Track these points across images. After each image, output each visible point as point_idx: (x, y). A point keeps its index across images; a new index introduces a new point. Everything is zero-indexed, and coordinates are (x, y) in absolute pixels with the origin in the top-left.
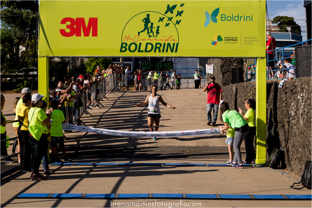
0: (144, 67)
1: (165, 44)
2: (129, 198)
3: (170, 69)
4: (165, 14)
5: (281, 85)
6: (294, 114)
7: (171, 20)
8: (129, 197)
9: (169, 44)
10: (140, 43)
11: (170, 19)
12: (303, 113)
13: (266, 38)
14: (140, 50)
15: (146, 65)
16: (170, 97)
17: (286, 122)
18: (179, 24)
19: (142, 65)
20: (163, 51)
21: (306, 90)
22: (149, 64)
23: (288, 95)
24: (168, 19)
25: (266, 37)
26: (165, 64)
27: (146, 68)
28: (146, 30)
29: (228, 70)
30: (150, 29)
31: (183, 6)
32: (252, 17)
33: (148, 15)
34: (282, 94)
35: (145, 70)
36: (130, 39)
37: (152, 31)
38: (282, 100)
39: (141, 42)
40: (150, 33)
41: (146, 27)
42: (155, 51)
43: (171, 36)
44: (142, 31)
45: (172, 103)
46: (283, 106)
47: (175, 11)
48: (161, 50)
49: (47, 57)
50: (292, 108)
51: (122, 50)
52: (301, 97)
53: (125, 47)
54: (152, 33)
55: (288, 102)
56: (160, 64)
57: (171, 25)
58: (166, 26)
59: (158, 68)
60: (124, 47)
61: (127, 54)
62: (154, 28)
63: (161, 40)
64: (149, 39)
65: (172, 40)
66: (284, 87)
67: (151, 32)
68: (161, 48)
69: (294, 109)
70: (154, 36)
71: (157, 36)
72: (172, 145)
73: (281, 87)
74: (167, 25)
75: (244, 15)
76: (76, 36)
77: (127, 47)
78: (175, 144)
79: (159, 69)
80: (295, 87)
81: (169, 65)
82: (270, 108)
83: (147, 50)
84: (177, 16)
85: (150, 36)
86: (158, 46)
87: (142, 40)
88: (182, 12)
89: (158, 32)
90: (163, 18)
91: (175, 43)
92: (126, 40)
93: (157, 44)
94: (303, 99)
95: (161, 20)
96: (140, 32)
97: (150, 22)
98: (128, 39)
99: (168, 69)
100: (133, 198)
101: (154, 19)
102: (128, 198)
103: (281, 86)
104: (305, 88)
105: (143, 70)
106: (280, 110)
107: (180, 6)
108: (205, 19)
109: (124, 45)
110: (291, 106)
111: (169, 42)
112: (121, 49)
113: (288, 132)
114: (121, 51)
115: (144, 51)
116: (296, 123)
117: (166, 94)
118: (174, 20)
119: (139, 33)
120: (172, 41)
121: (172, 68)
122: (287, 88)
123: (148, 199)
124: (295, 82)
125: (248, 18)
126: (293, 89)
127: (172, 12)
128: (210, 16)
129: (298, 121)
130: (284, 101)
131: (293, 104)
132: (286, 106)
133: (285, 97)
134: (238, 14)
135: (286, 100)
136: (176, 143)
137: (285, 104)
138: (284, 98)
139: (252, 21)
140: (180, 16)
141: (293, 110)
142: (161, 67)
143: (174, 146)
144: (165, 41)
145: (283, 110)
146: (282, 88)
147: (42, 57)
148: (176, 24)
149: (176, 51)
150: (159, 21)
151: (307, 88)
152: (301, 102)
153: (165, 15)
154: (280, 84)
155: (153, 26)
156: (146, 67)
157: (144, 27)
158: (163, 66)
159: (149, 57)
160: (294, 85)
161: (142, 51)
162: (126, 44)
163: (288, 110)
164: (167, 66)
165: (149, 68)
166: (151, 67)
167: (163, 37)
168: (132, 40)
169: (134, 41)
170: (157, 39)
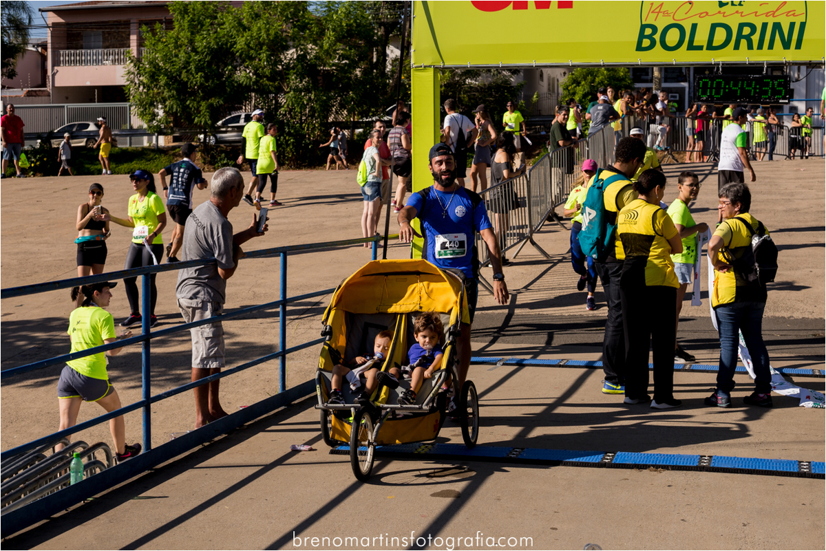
0: (704, 93)
2: (644, 465)
3: (780, 99)
8: (644, 463)
9: (777, 26)
10: (693, 24)
15: (711, 88)
16: (789, 179)
19: (699, 88)
20: (760, 47)
22: (719, 84)
26: (766, 85)
27: (711, 96)
35: (707, 99)
36: (666, 14)
39: (695, 20)
42: (737, 47)
45: (792, 196)
48: (755, 45)
49: (436, 69)
51: (643, 46)
53: (650, 37)
56: (752, 82)
60: (647, 37)
61: (658, 56)
63: (756, 16)
64: (719, 12)
68: (755, 38)
70: (733, 4)
71: (742, 3)
72: (786, 315)
76: (514, 9)
77: (657, 37)
78: (793, 312)
81: (778, 86)
83: (714, 45)
85: (722, 5)
86: (746, 31)
87: (700, 15)
91: (795, 23)
92: (653, 16)
93: (741, 26)
98: (659, 13)
99: (774, 99)
100: (653, 466)
102: (638, 465)
109: (648, 31)
111: (776, 20)
112: (640, 42)
114: (639, 48)
115: (705, 48)
117: (778, 171)
120: (787, 15)
121: (786, 94)
123: (697, 470)
136: (798, 310)
142: (755, 92)
143: (791, 317)
144: (766, 16)
147: (423, 68)
149: (798, 46)
156: (711, 92)
159: (719, 64)
161: (700, 48)
162: (654, 29)
164: (770, 88)
165: (719, 94)
166: (724, 91)
167: (761, 5)
168: (672, 15)
169: (675, 18)
170: (742, 12)
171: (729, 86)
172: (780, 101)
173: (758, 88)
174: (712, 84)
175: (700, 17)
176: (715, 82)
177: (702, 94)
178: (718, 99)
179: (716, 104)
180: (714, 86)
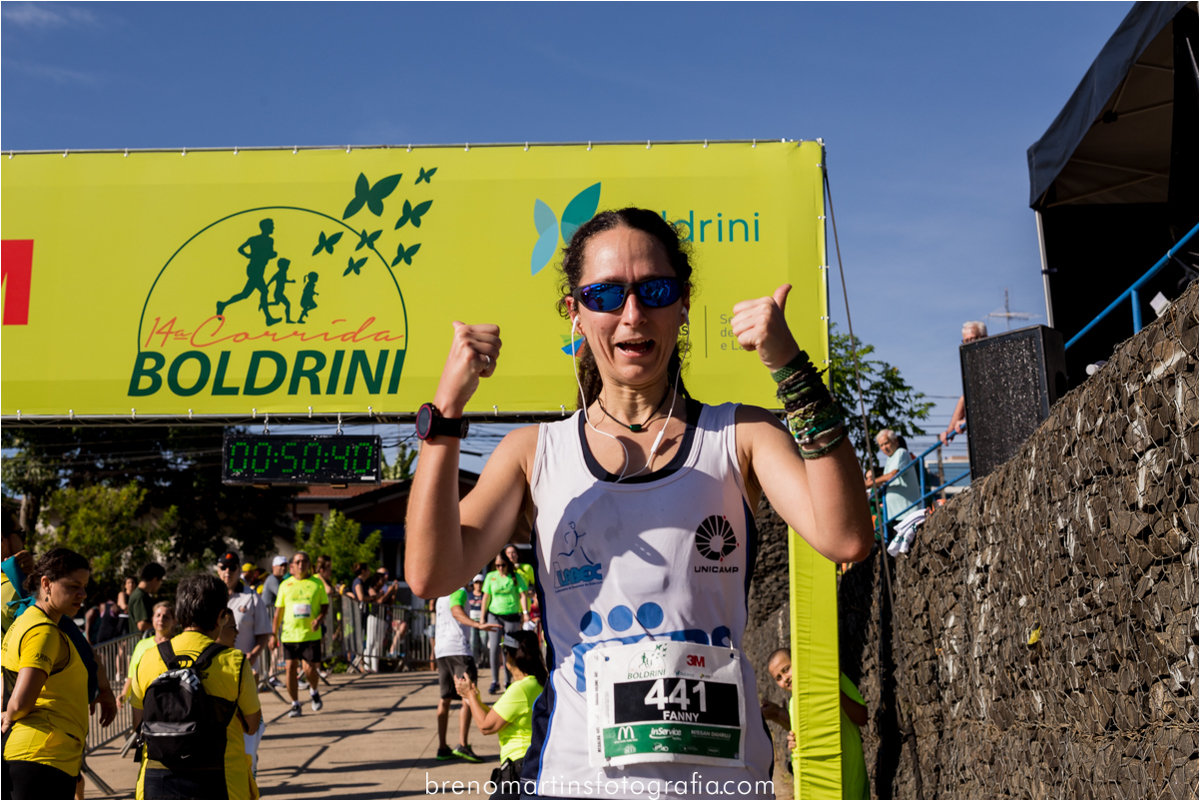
0: (238, 465)
1: (339, 355)
3: (362, 474)
4: (344, 218)
5: (902, 538)
6: (955, 672)
7: (371, 246)
9: (359, 357)
10: (223, 353)
11: (368, 240)
12: (986, 656)
13: (826, 318)
14: (226, 384)
15: (250, 458)
17: (930, 721)
18: (409, 262)
19: (230, 457)
20: (331, 390)
21: (994, 530)
22: (263, 450)
23: (931, 580)
24: (359, 239)
25: (828, 315)
26: (341, 452)
27: (249, 470)
28: (256, 294)
29: (778, 559)
30: (272, 288)
31: (428, 181)
32: (756, 222)
33: (267, 226)
34: (910, 581)
35: (241, 477)
36: (180, 335)
37: (280, 298)
38: (910, 614)
39: (227, 346)
40: (272, 304)
41: (255, 280)
42: (293, 390)
43: (373, 319)
44: (236, 299)
46: (916, 641)
47: (393, 205)
48: (324, 386)
50: (949, 639)
51: (140, 387)
52: (979, 570)
53: (152, 373)
54: (282, 306)
55: (932, 617)
56: (316, 448)
57: (373, 268)
58: (347, 273)
59: (307, 467)
60: (148, 373)
61: (163, 405)
62: (294, 281)
63: (325, 339)
64: (267, 334)
65: (376, 337)
66: (917, 544)
67: (276, 303)
68: (324, 376)
69: (956, 644)
70: (289, 321)
71: (304, 319)
73: (903, 548)
74: (355, 267)
75: (720, 215)
77: (164, 373)
79: (307, 474)
80: (957, 531)
81: (360, 454)
82: (873, 667)
84: (400, 224)
85: (270, 321)
86: (310, 363)
87: (235, 338)
88: (425, 207)
89: (308, 302)
90: (337, 237)
91: (388, 351)
92: (158, 339)
93: (301, 356)
94: (984, 582)
95: (327, 243)
96: (224, 299)
97: (275, 255)
98: (169, 332)
99: (352, 475)
101: (293, 242)
103: (904, 544)
104: (989, 520)
105: (234, 478)
106: (908, 663)
107: (418, 181)
108: (535, 236)
109: (149, 364)
110: (946, 632)
111: (359, 347)
112: (135, 381)
113: (937, 769)
114: (134, 390)
115: (241, 391)
116: (968, 717)
118: (387, 246)
119: (221, 307)
120: (375, 339)
121: (372, 468)
122: (929, 546)
124: (954, 511)
125: (739, 228)
126: (952, 544)
127: (377, 210)
128: (556, 221)
129: (973, 704)
130: (917, 617)
131: (951, 621)
132: (929, 642)
133: (920, 595)
134: (691, 213)
135: (926, 608)
137: (922, 631)
138: (917, 601)
139: (757, 239)
140: (417, 223)
141: (954, 653)
142: (321, 466)
144: (343, 340)
145: (917, 664)
146: (908, 554)
148: (396, 262)
149: (393, 389)
150: (317, 251)
151: (996, 519)
152: (978, 598)
153: (345, 222)
154: (899, 535)
155: (285, 275)
156: (249, 465)
157: (246, 278)
158: (330, 458)
159: (263, 418)
160: (953, 524)
161: (234, 391)
162: (160, 360)
163: (935, 657)
164: (347, 458)
165: (264, 468)
166: (271, 463)
167: (334, 322)
168: (189, 337)
169: (195, 342)
170: (303, 334)
171: (280, 454)
172: (363, 478)
173: (326, 458)
174: (251, 451)
175: (234, 340)
176: (256, 447)
177: (234, 467)
178: (260, 475)
179: (257, 483)
180: (255, 454)
